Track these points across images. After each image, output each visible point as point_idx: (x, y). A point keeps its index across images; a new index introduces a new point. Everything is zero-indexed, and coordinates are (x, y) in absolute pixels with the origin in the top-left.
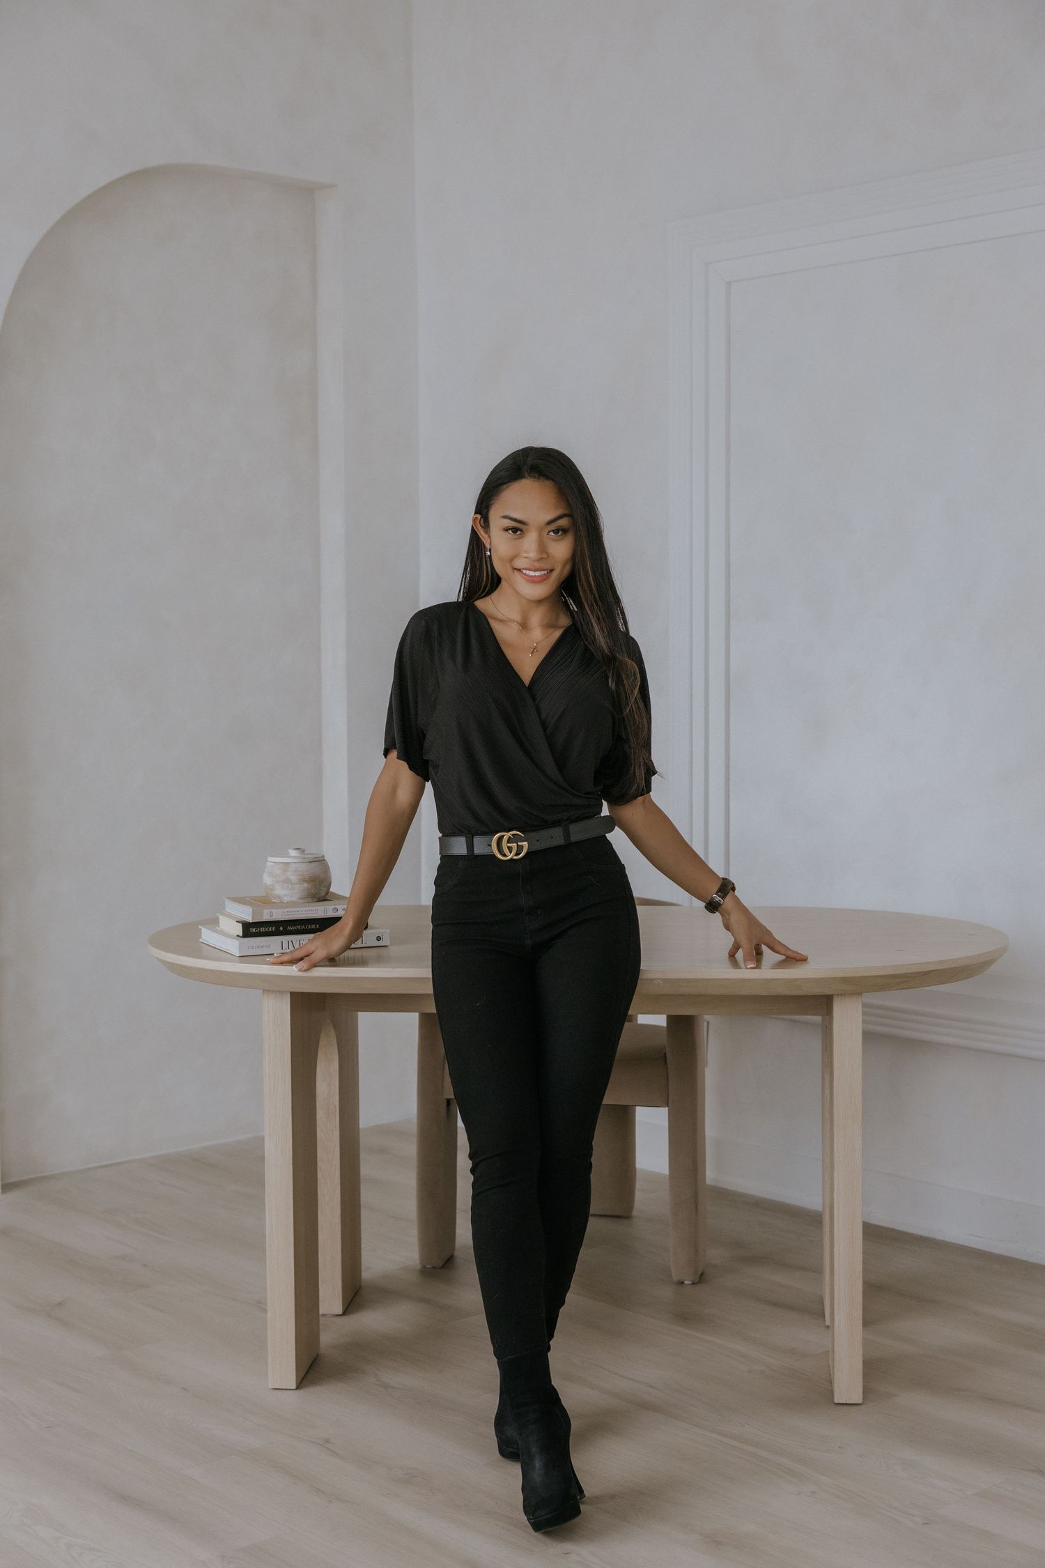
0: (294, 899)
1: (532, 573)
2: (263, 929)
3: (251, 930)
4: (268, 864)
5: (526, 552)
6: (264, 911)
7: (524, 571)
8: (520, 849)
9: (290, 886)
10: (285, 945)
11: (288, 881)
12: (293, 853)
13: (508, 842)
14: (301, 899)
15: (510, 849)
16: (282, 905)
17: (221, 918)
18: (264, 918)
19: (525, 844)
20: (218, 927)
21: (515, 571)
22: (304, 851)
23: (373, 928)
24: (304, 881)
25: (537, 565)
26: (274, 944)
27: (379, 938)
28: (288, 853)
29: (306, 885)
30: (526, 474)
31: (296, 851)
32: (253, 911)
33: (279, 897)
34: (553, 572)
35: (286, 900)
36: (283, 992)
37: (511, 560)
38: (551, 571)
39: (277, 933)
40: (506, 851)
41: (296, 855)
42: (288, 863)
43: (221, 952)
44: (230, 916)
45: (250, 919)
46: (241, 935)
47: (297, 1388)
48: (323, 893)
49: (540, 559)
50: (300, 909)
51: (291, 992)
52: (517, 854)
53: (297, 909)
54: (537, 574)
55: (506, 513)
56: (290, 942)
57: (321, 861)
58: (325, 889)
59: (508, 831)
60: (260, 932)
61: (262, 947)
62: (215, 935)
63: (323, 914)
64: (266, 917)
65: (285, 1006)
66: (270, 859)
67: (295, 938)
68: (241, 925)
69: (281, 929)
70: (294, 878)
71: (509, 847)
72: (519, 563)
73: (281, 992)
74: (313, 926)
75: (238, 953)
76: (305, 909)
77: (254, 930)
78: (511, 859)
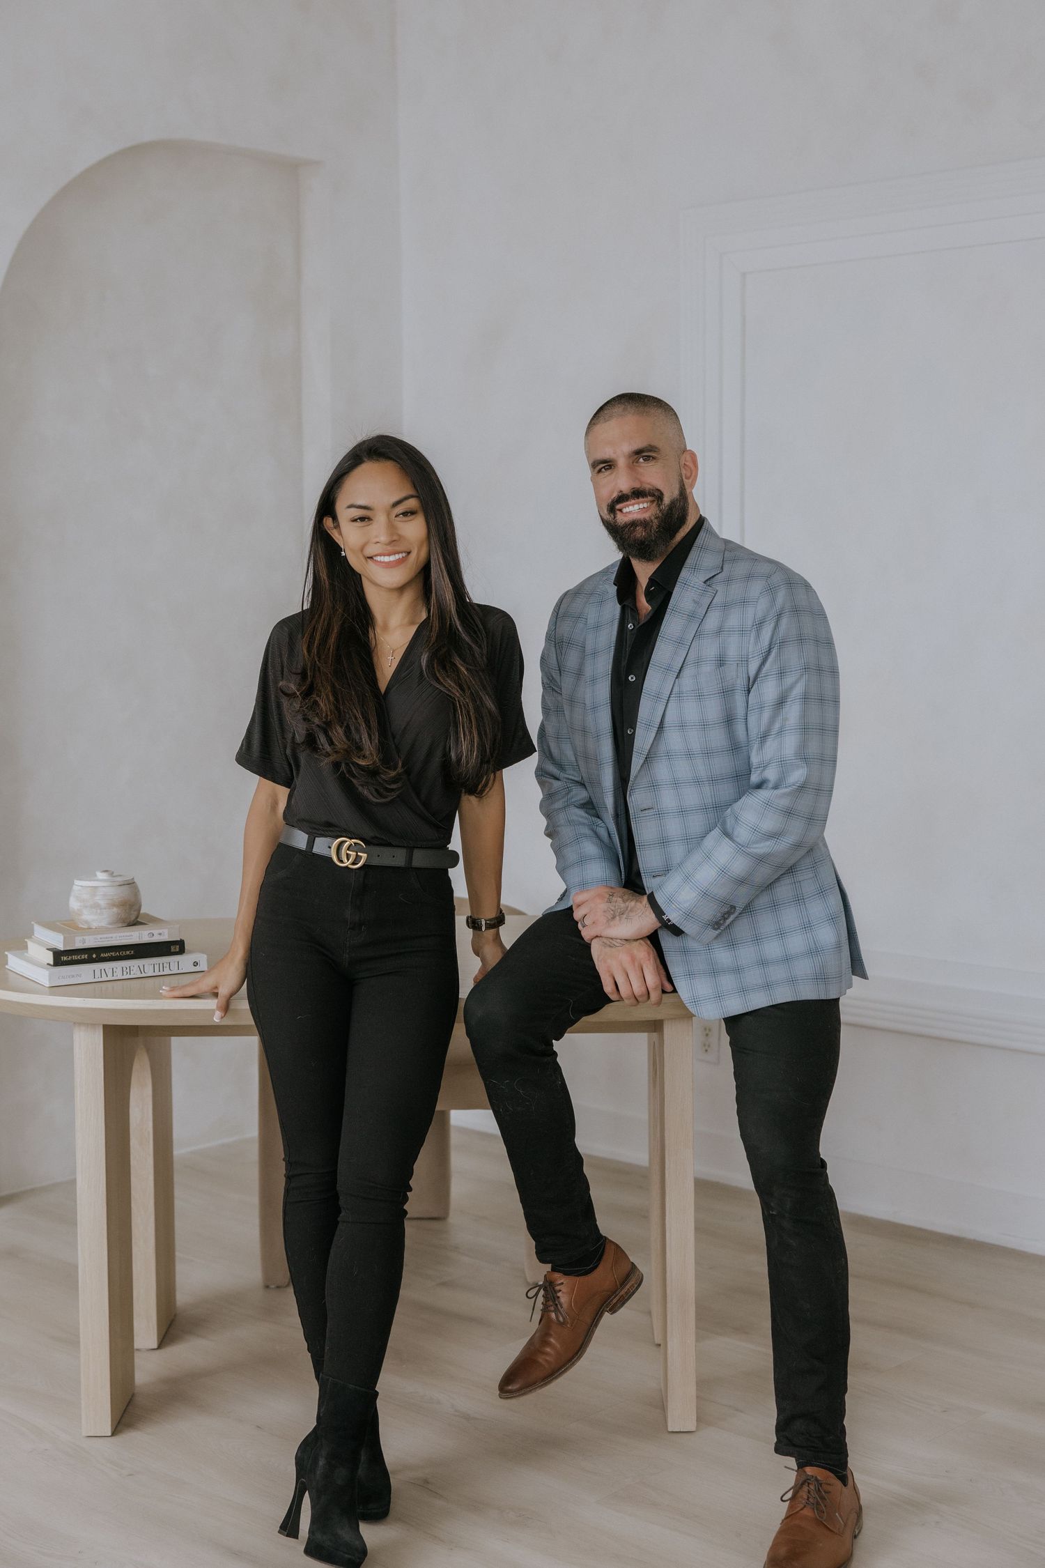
0: (104, 924)
1: (386, 559)
2: (75, 957)
3: (62, 958)
4: (75, 888)
5: (376, 537)
6: (76, 938)
7: (378, 558)
8: (358, 859)
9: (99, 911)
10: (97, 973)
11: (96, 906)
12: (101, 876)
13: (348, 849)
14: (110, 924)
15: (348, 856)
16: (89, 930)
17: (30, 944)
18: (76, 945)
19: (364, 856)
20: (27, 952)
21: (369, 560)
22: (113, 873)
23: (191, 952)
24: (114, 905)
25: (390, 548)
26: (85, 972)
27: (196, 964)
28: (96, 876)
29: (115, 910)
30: (366, 460)
31: (105, 874)
32: (65, 938)
33: (86, 922)
34: (411, 554)
35: (94, 925)
36: (95, 1024)
37: (362, 549)
38: (409, 553)
39: (90, 961)
40: (345, 859)
41: (105, 878)
42: (96, 887)
43: (32, 983)
44: (40, 943)
45: (61, 947)
46: (52, 963)
47: (113, 1434)
48: (133, 918)
49: (392, 542)
50: (114, 935)
51: (104, 1025)
52: (354, 864)
53: (110, 935)
54: (392, 558)
55: (349, 504)
56: (103, 970)
57: (131, 884)
58: (136, 913)
59: (351, 838)
60: (72, 960)
61: (73, 976)
62: (24, 963)
63: (138, 940)
64: (79, 945)
65: (98, 1038)
66: (77, 882)
67: (108, 966)
68: (52, 953)
69: (94, 956)
70: (102, 903)
71: (347, 854)
72: (370, 551)
73: (93, 1025)
74: (128, 953)
75: (48, 983)
76: (119, 934)
77: (65, 958)
78: (347, 867)
